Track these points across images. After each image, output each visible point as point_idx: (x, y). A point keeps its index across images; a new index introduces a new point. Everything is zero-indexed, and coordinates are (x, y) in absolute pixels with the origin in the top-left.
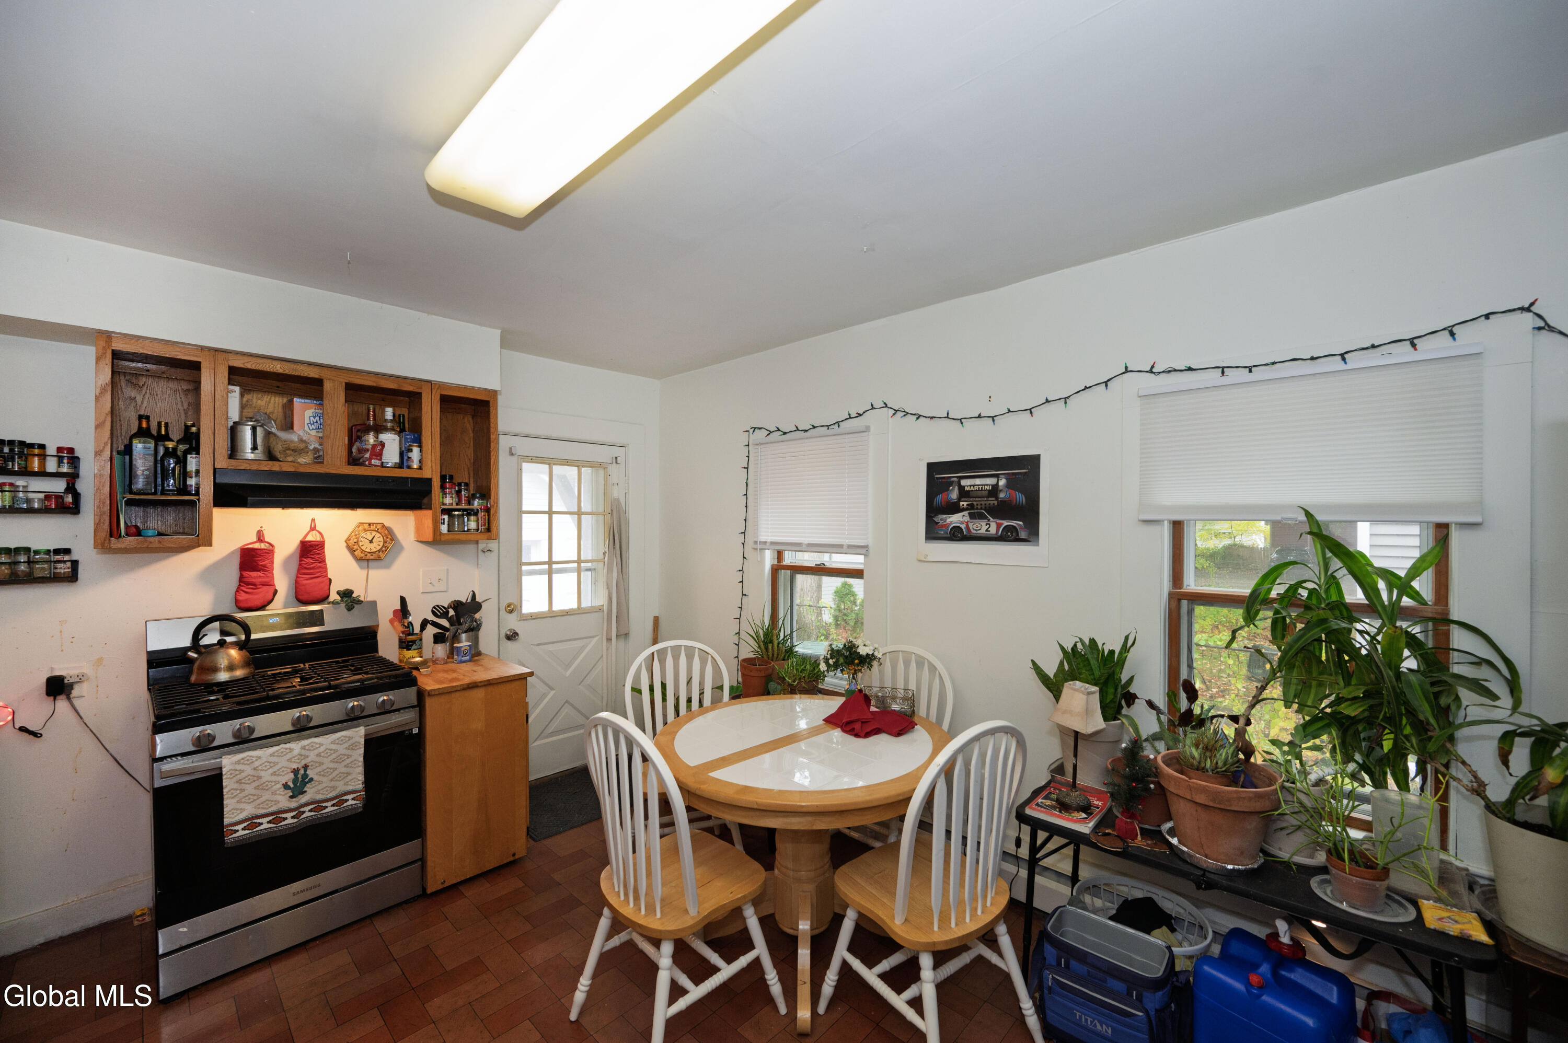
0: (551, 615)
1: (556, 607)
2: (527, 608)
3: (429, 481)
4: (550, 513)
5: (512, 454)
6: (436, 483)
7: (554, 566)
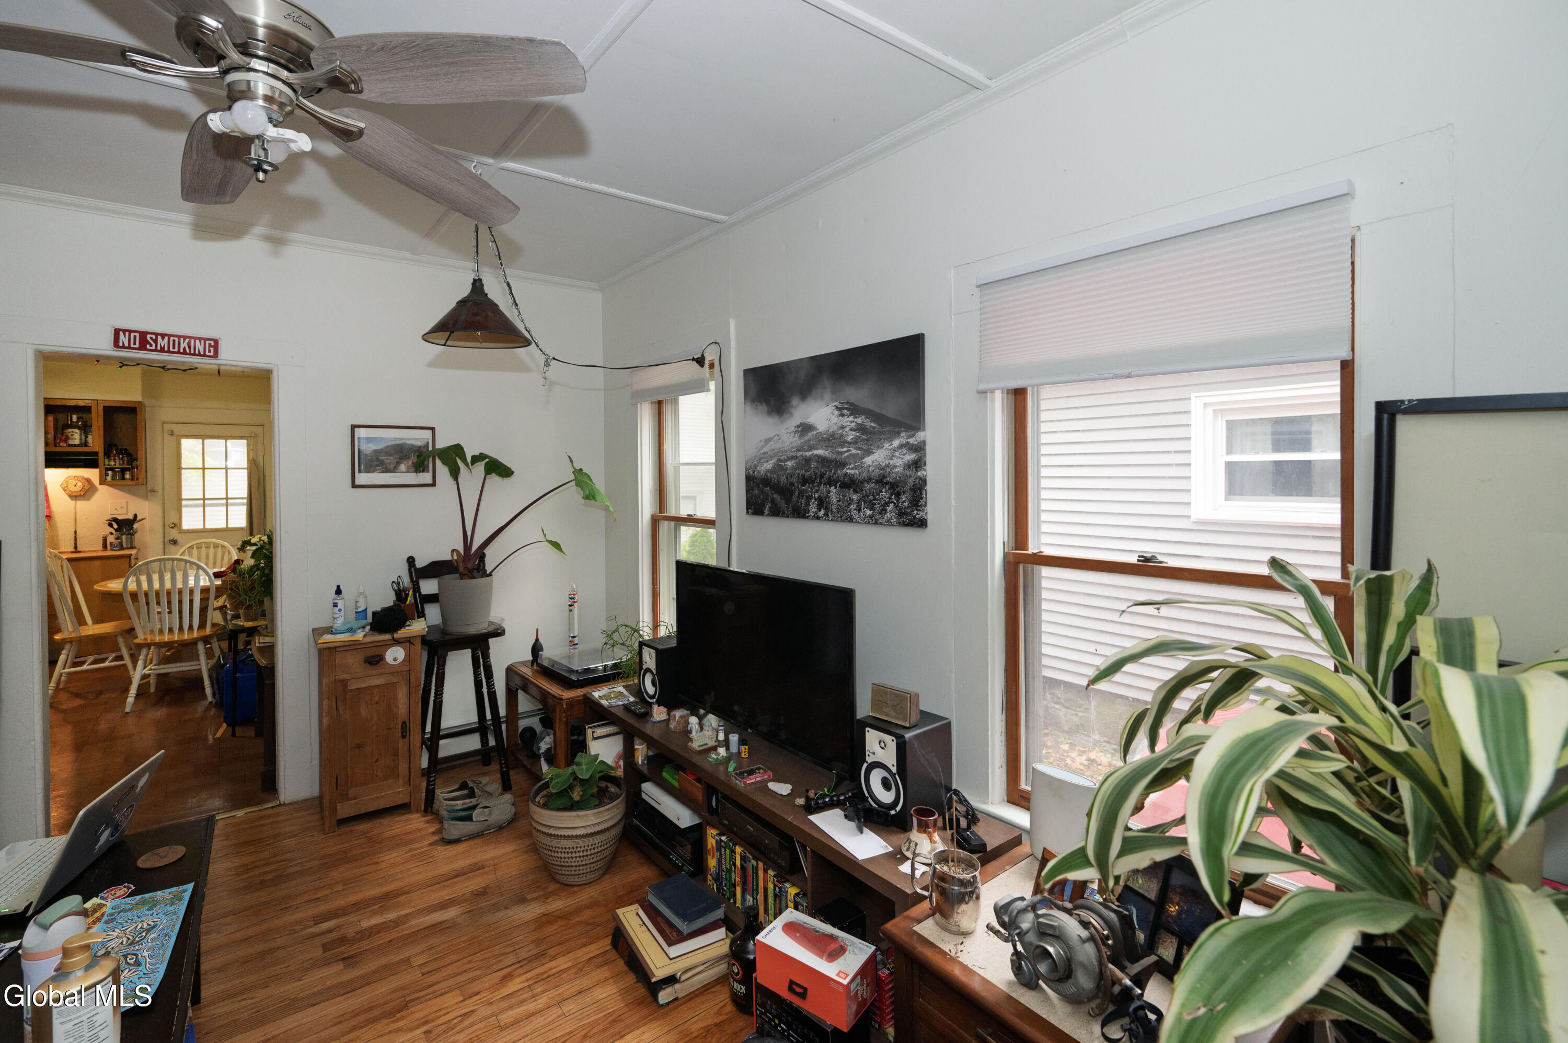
0: (204, 532)
1: (207, 527)
2: (186, 526)
3: (96, 454)
4: (204, 469)
5: (172, 435)
6: (101, 455)
7: (207, 502)
